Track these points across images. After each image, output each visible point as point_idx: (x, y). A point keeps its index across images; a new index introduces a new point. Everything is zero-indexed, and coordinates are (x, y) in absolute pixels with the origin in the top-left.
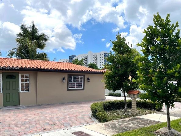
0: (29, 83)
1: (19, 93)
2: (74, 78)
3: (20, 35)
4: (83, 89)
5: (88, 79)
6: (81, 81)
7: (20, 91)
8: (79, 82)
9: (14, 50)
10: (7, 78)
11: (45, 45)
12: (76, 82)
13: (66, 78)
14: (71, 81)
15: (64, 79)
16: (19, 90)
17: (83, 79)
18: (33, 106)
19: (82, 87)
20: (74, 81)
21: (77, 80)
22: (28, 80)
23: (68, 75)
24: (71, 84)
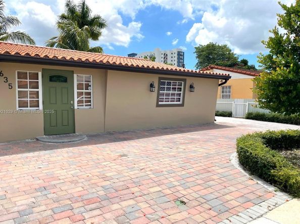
0: (91, 91)
1: (73, 110)
2: (169, 84)
3: (63, 17)
4: (182, 105)
5: (191, 87)
6: (179, 90)
7: (76, 107)
8: (176, 92)
9: (55, 40)
10: (51, 80)
11: (100, 33)
12: (171, 92)
13: (156, 85)
14: (163, 89)
15: (152, 86)
16: (73, 105)
17: (182, 87)
18: (99, 135)
19: (179, 101)
20: (169, 89)
21: (173, 88)
22: (90, 86)
23: (160, 79)
24: (163, 95)
